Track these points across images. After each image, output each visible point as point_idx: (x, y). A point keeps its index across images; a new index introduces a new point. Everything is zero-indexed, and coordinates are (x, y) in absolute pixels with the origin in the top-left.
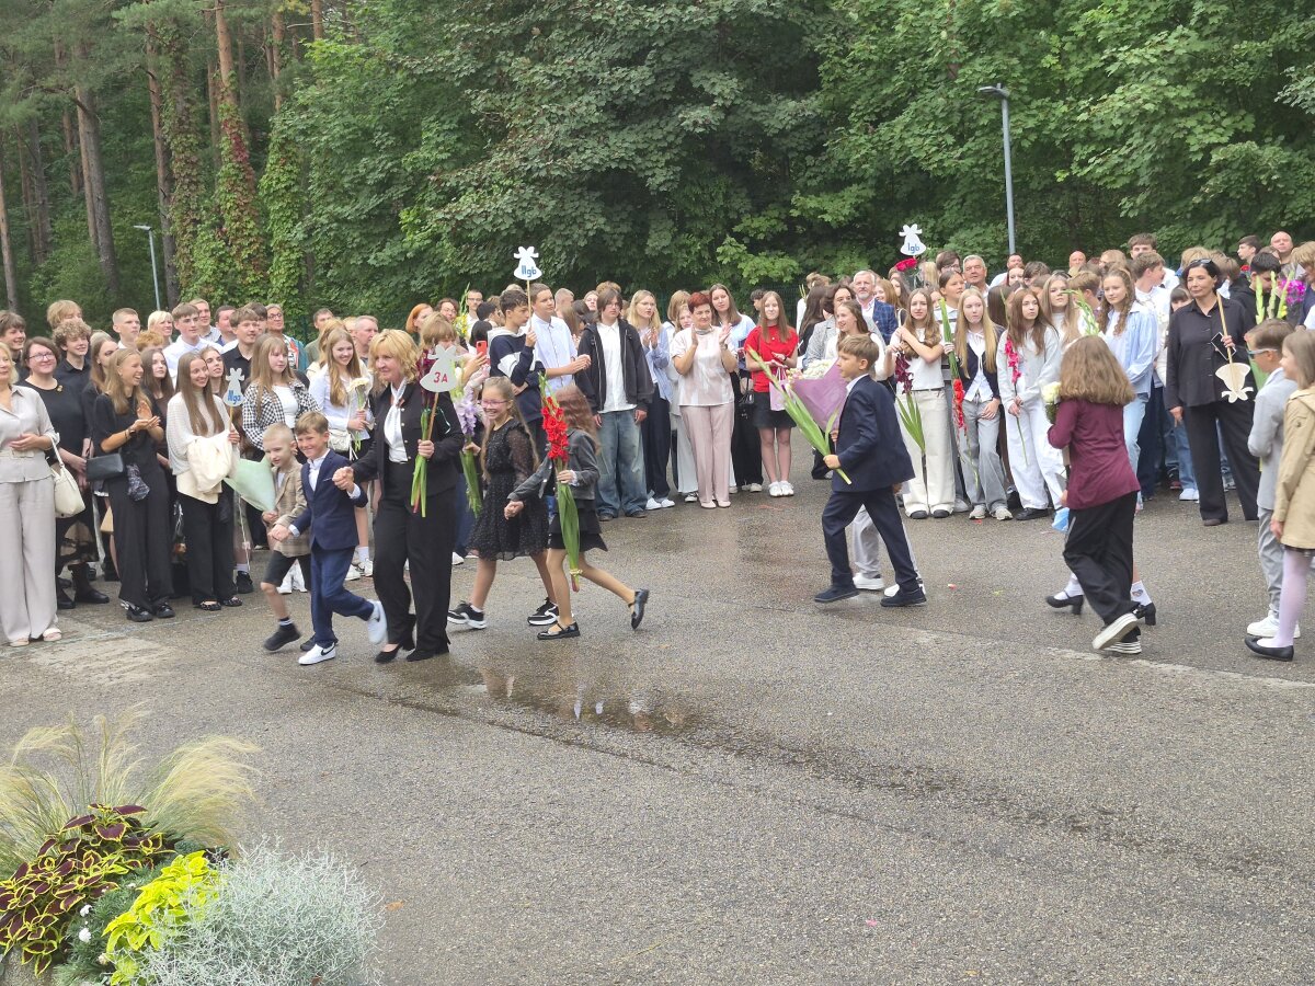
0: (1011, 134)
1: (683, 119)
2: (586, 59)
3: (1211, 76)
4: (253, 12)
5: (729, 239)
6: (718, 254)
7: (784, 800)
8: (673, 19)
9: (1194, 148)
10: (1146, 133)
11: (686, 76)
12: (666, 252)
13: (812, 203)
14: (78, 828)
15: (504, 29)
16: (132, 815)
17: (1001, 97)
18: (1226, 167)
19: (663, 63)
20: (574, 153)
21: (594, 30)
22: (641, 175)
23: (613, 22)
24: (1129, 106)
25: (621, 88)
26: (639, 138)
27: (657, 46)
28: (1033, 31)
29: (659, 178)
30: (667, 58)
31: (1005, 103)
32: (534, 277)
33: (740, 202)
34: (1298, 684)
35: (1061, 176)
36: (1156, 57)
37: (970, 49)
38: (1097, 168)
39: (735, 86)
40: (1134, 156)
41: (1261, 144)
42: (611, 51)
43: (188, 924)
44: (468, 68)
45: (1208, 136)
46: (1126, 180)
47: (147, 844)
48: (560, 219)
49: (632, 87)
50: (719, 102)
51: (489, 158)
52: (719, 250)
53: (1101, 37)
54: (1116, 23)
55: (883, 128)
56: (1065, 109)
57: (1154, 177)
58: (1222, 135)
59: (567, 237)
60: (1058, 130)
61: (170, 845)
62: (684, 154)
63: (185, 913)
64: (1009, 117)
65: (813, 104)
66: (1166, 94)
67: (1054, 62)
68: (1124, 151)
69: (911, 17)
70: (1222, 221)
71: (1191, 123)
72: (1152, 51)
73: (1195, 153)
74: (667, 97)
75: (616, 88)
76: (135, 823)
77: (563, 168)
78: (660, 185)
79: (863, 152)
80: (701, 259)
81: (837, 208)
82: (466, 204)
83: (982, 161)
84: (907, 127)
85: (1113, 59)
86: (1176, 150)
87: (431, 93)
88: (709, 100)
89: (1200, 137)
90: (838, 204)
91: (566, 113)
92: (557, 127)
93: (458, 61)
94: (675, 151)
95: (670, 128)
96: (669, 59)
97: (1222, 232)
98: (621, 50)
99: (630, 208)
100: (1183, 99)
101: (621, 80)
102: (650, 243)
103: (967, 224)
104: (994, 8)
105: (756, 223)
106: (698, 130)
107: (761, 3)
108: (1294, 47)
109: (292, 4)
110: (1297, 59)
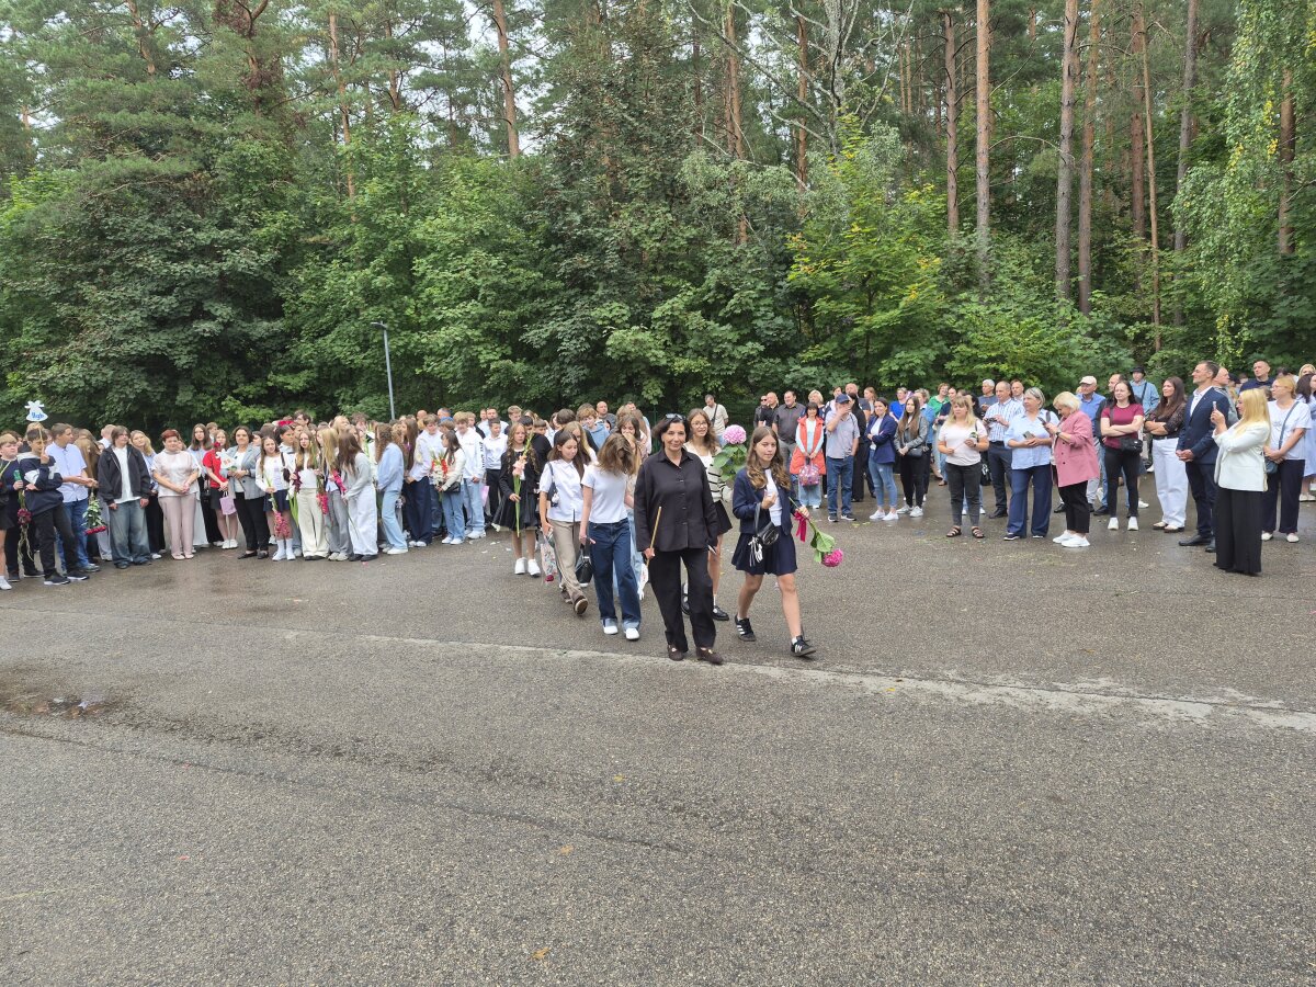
0: (390, 348)
1: (197, 328)
2: (135, 290)
3: (489, 326)
5: (229, 397)
6: (222, 406)
8: (189, 271)
9: (482, 361)
10: (459, 353)
11: (200, 304)
12: (189, 404)
13: (280, 379)
15: (80, 268)
17: (383, 328)
18: (498, 372)
19: (184, 295)
20: (125, 344)
21: (141, 273)
22: (171, 358)
23: (150, 269)
24: (448, 337)
25: (156, 308)
26: (170, 338)
27: (180, 286)
28: (401, 296)
29: (183, 360)
30: (187, 293)
31: (385, 332)
33: (237, 376)
35: (418, 371)
36: (462, 314)
37: (366, 302)
38: (435, 368)
39: (230, 311)
40: (454, 363)
41: (514, 361)
42: (152, 286)
44: (55, 290)
45: (488, 355)
46: (451, 376)
48: (118, 383)
49: (163, 307)
50: (221, 320)
51: (68, 344)
52: (223, 403)
53: (435, 301)
54: (442, 296)
55: (320, 340)
56: (418, 337)
57: (463, 374)
58: (496, 356)
59: (122, 393)
60: (415, 347)
62: (200, 348)
64: (388, 339)
65: (278, 325)
66: (467, 333)
67: (412, 313)
68: (448, 360)
69: (332, 282)
70: (499, 398)
71: (480, 348)
72: (459, 311)
73: (483, 364)
74: (188, 315)
75: (153, 308)
77: (117, 352)
78: (184, 365)
79: (309, 353)
80: (213, 408)
81: (296, 382)
82: (53, 371)
83: (376, 361)
84: (333, 341)
85: (440, 314)
86: (473, 362)
87: (29, 303)
88: (214, 318)
89: (485, 356)
90: (296, 380)
91: (120, 320)
92: (115, 328)
93: (46, 285)
94: (194, 346)
95: (190, 332)
96: (189, 294)
98: (158, 286)
99: (165, 377)
100: (476, 336)
101: (157, 303)
102: (178, 398)
103: (370, 394)
104: (378, 282)
105: (248, 389)
106: (206, 335)
107: (243, 266)
108: (528, 315)
110: (530, 321)
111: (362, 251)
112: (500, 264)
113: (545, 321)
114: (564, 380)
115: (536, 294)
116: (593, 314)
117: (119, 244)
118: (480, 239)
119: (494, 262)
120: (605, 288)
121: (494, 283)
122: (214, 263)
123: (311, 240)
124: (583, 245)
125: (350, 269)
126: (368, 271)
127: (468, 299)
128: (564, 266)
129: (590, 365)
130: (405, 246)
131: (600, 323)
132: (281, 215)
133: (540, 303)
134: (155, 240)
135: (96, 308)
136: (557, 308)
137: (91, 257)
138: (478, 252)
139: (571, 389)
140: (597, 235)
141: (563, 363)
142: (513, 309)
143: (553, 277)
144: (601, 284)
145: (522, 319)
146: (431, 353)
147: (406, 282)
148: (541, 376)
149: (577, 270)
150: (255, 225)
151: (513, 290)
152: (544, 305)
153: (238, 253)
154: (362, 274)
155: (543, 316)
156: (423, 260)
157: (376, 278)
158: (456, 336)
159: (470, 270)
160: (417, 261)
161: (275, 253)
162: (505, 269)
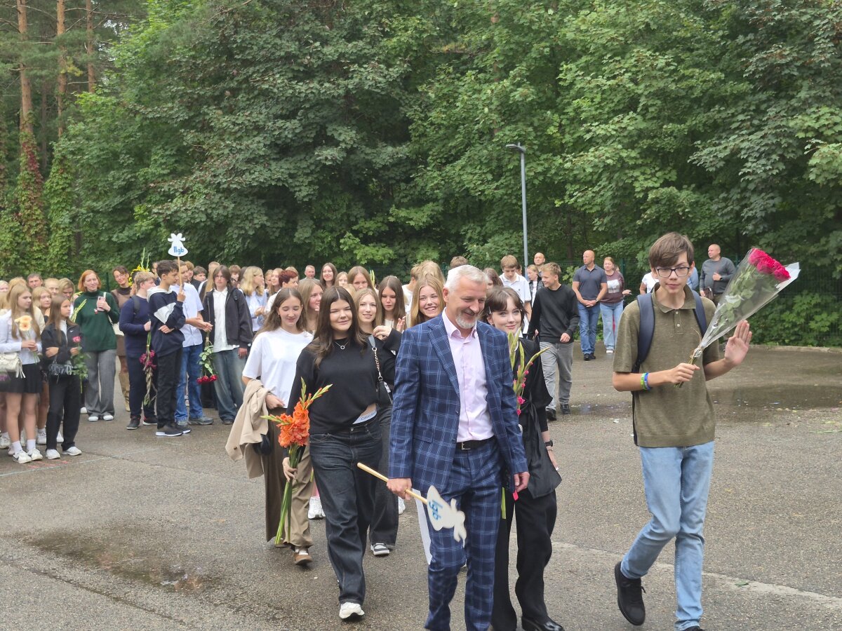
0: (526, 176)
1: (318, 156)
2: (259, 114)
3: (650, 144)
4: (44, 73)
5: (348, 234)
6: (341, 244)
8: (314, 91)
9: (637, 190)
10: (610, 179)
11: (323, 128)
12: (307, 241)
13: (403, 213)
15: (207, 91)
17: (521, 151)
18: (657, 202)
19: (308, 119)
20: (247, 174)
21: (265, 94)
22: (292, 190)
23: (275, 90)
24: (597, 160)
25: (279, 134)
26: (291, 167)
27: (305, 108)
28: (543, 111)
29: (303, 192)
30: (311, 115)
31: (523, 155)
32: (182, 254)
33: (358, 211)
35: (558, 203)
36: (616, 130)
37: (503, 120)
38: (579, 198)
39: (354, 136)
40: (602, 193)
41: (680, 188)
42: (276, 110)
44: (184, 116)
45: (647, 183)
46: (598, 208)
48: (238, 217)
49: (286, 132)
50: (343, 145)
51: (192, 174)
52: (342, 241)
53: (583, 116)
54: (593, 109)
55: (448, 168)
56: (561, 161)
57: (613, 206)
58: (656, 182)
59: (242, 228)
60: (556, 174)
62: (321, 178)
64: (526, 165)
65: (404, 150)
66: (621, 154)
67: (555, 131)
68: (596, 189)
69: (466, 98)
71: (636, 173)
72: (613, 127)
73: (639, 192)
74: (311, 141)
75: (277, 133)
77: (239, 183)
78: (304, 197)
79: (436, 182)
80: (331, 247)
81: (419, 217)
82: (174, 205)
83: (509, 192)
84: (463, 168)
85: (589, 131)
86: (626, 191)
87: (159, 131)
89: (642, 182)
90: (420, 214)
91: (243, 147)
92: (238, 156)
93: (175, 111)
94: (315, 176)
95: (312, 161)
96: (313, 116)
98: (282, 109)
99: (285, 211)
100: (632, 158)
101: (280, 128)
102: (297, 235)
103: (500, 231)
104: (517, 95)
105: (368, 225)
106: (328, 163)
107: (370, 83)
108: (701, 129)
109: (71, 69)
110: (703, 136)
111: (501, 58)
112: (668, 64)
113: (724, 135)
114: (746, 213)
115: (711, 100)
116: (791, 124)
117: (246, 63)
118: (645, 34)
119: (661, 62)
120: (810, 88)
121: (660, 89)
122: (342, 82)
123: (445, 49)
124: (782, 33)
125: (488, 81)
126: (506, 83)
127: (625, 111)
128: (755, 63)
129: (783, 193)
130: (552, 49)
131: (801, 135)
132: (414, 21)
133: (719, 112)
134: (281, 58)
135: (221, 135)
136: (741, 117)
137: (219, 78)
138: (643, 51)
139: (756, 226)
140: (804, 18)
141: (745, 190)
142: (681, 121)
143: (738, 77)
144: (806, 84)
145: (694, 135)
147: (549, 94)
148: (714, 207)
149: (772, 66)
150: (387, 35)
151: (683, 98)
152: (724, 115)
153: (365, 68)
154: (500, 87)
155: (721, 129)
156: (572, 66)
157: (516, 91)
158: (607, 158)
159: (630, 74)
160: (565, 66)
161: (405, 66)
162: (675, 71)
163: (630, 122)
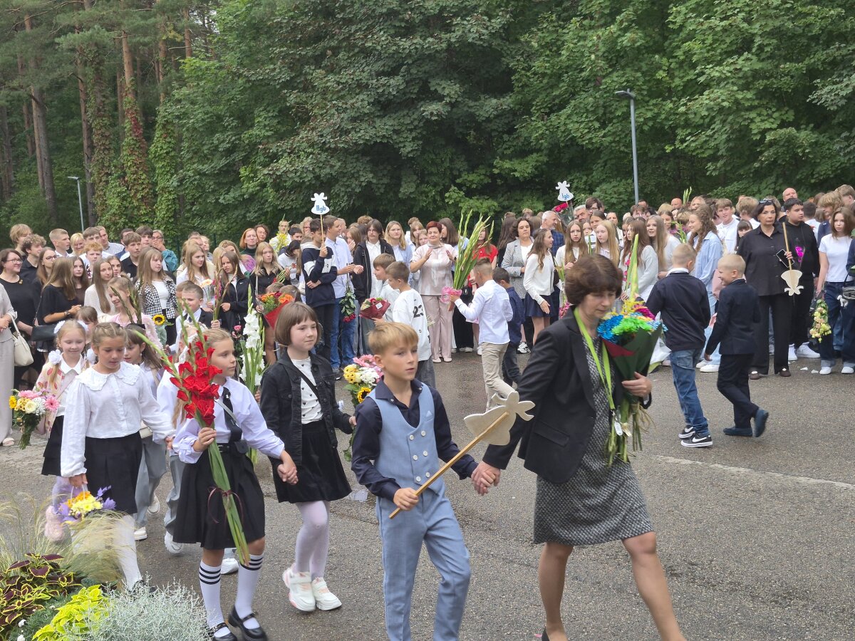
0: (636, 122)
1: (424, 111)
2: (361, 72)
3: (766, 85)
4: (147, 40)
5: (453, 188)
6: (446, 198)
7: (483, 554)
8: (418, 46)
9: (755, 132)
10: (724, 122)
11: (426, 83)
12: (412, 196)
13: (507, 165)
14: (18, 569)
15: (309, 51)
16: (54, 561)
17: (630, 97)
18: (775, 144)
19: (411, 74)
20: (353, 132)
21: (366, 52)
22: (396, 146)
23: (379, 48)
24: (712, 103)
25: (384, 91)
26: (395, 123)
27: (407, 63)
28: (651, 55)
29: (408, 148)
31: (632, 101)
32: (324, 212)
33: (461, 164)
34: (819, 481)
35: (668, 149)
36: (730, 72)
37: (610, 67)
38: (692, 143)
39: (458, 89)
40: (716, 136)
41: (798, 129)
42: (378, 66)
43: (88, 632)
44: (285, 77)
45: (764, 124)
46: (711, 152)
47: (63, 580)
48: (344, 174)
49: (391, 90)
50: (448, 100)
51: (298, 134)
52: (447, 195)
53: (695, 59)
54: (704, 51)
55: (553, 117)
56: (671, 105)
57: (728, 150)
58: (773, 123)
59: (348, 186)
60: (666, 119)
61: (78, 580)
62: (424, 133)
63: (86, 625)
64: (635, 110)
65: (507, 102)
66: (737, 96)
67: (664, 75)
68: (709, 132)
69: (572, 45)
70: (773, 178)
71: (753, 115)
72: (728, 68)
73: (755, 134)
74: (414, 96)
75: (380, 90)
76: (55, 566)
77: (345, 142)
78: (409, 153)
79: (540, 132)
80: (435, 201)
81: (523, 168)
82: (283, 165)
83: (617, 139)
84: (569, 117)
85: (702, 73)
86: (743, 132)
87: (261, 92)
89: (759, 124)
90: (524, 165)
91: (348, 106)
92: (342, 115)
93: (278, 72)
94: (419, 131)
95: (415, 116)
96: (415, 72)
97: (773, 186)
98: (384, 65)
99: (389, 168)
100: (748, 100)
101: (384, 85)
102: (402, 190)
103: (607, 180)
104: (626, 40)
105: (471, 178)
106: (433, 118)
107: (474, 36)
108: (820, 67)
109: (172, 34)
110: (823, 74)
111: (607, 3)
112: (784, 2)
113: (845, 73)
115: (830, 37)
117: (348, 22)
121: (775, 28)
122: (443, 35)
125: (591, 28)
126: (613, 28)
127: (739, 52)
133: (839, 49)
134: (382, 15)
137: (318, 39)
142: (798, 61)
145: (812, 73)
146: (687, 124)
147: (657, 38)
148: (837, 147)
151: (800, 35)
152: (844, 52)
153: (469, 21)
154: (607, 33)
155: (841, 66)
156: (682, 9)
157: (624, 36)
158: (723, 101)
159: (743, 14)
160: (674, 9)
161: (508, 16)
162: (792, 8)
163: (747, 63)
